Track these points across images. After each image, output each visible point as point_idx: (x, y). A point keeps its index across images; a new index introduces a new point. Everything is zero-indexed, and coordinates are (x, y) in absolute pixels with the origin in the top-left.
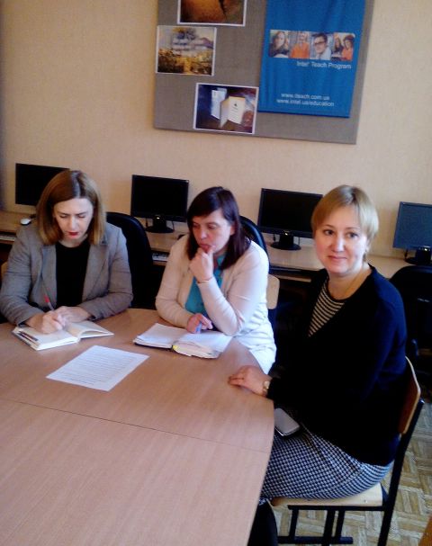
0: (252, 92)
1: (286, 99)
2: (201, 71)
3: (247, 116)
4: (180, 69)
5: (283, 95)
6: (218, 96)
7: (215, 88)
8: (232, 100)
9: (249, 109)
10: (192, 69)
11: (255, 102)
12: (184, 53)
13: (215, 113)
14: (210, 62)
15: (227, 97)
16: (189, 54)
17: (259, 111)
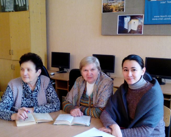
0: (142, 17)
1: (156, 18)
2: (119, 10)
3: (140, 27)
4: (111, 11)
5: (155, 17)
6: (127, 20)
7: (126, 17)
8: (133, 21)
9: (140, 24)
10: (116, 10)
11: (142, 21)
12: (113, 4)
13: (126, 27)
14: (123, 6)
15: (131, 20)
16: (115, 4)
17: (144, 24)
